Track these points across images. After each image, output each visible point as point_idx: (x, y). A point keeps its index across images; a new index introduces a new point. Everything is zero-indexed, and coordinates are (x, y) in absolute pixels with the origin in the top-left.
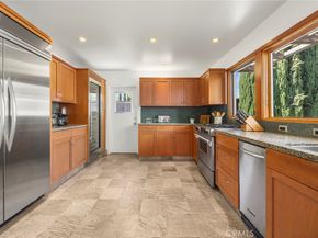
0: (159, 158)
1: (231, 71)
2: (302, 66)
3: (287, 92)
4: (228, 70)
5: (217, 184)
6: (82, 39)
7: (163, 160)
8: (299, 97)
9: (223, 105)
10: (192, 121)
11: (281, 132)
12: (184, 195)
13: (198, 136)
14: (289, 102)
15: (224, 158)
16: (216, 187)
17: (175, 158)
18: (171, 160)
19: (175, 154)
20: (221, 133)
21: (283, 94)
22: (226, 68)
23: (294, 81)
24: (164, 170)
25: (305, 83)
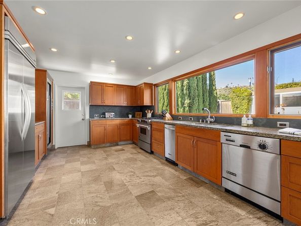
0: (108, 145)
1: (156, 85)
2: (188, 83)
3: (182, 98)
4: (155, 85)
5: (153, 150)
6: (54, 50)
7: (112, 146)
8: (187, 101)
9: (152, 106)
10: (130, 116)
11: (179, 120)
12: (136, 159)
13: (138, 125)
14: (183, 104)
15: (156, 135)
16: (152, 153)
17: (120, 143)
18: (118, 145)
19: (121, 141)
20: (154, 122)
21: (180, 99)
22: (154, 83)
23: (185, 92)
24: (116, 151)
25: (190, 93)
